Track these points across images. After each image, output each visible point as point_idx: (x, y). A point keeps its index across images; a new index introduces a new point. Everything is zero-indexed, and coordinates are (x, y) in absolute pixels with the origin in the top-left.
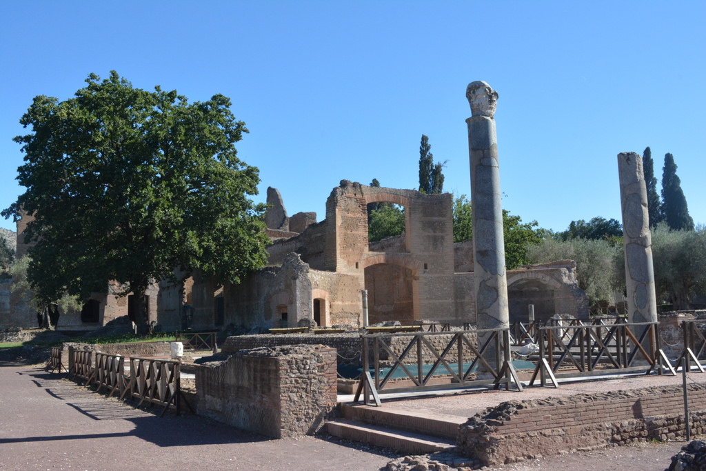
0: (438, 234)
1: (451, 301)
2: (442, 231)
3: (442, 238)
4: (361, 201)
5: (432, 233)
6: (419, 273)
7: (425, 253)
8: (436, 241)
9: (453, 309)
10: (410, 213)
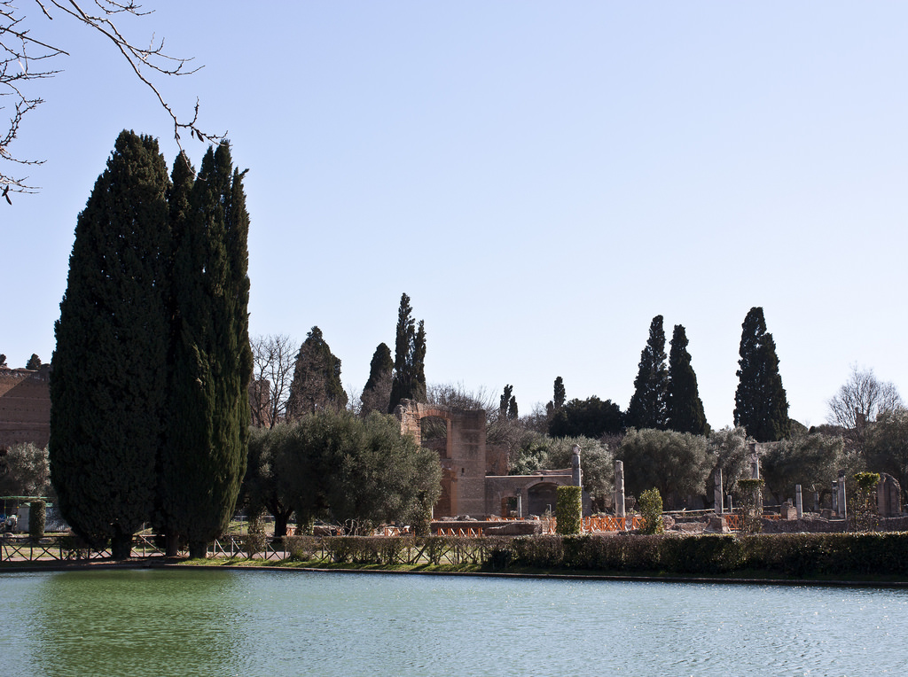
0: (474, 443)
1: (482, 499)
2: (477, 441)
3: (477, 447)
4: (417, 415)
5: (468, 443)
6: (458, 476)
7: (463, 460)
8: (473, 449)
9: (483, 507)
10: (452, 425)
